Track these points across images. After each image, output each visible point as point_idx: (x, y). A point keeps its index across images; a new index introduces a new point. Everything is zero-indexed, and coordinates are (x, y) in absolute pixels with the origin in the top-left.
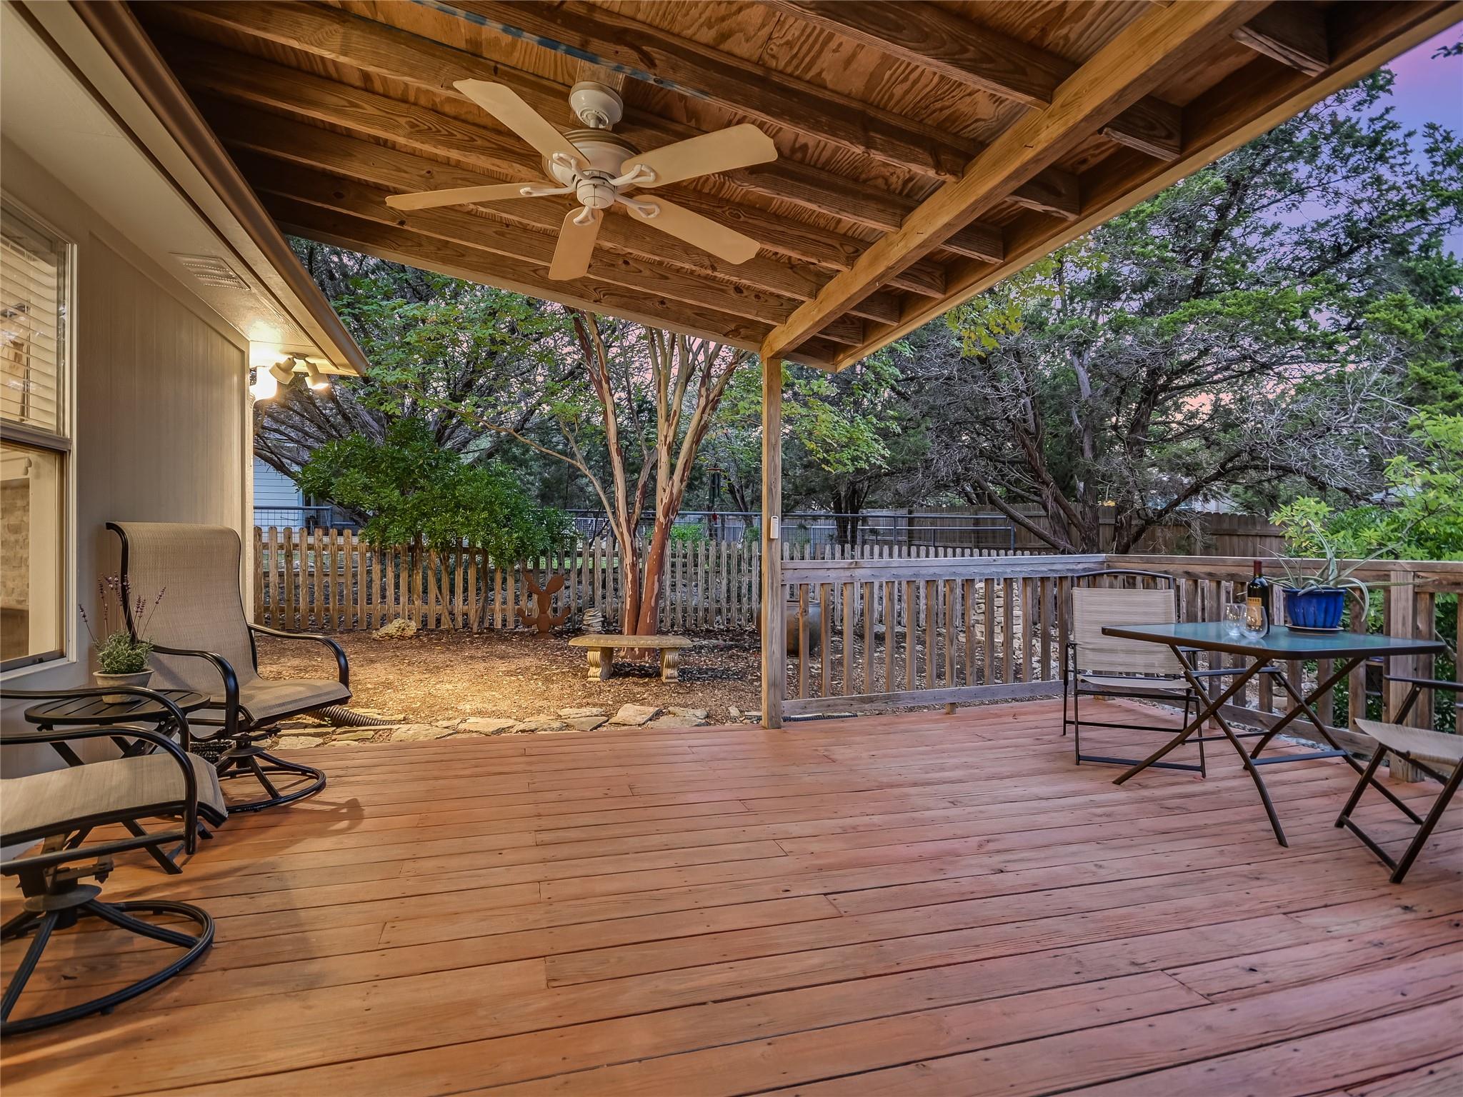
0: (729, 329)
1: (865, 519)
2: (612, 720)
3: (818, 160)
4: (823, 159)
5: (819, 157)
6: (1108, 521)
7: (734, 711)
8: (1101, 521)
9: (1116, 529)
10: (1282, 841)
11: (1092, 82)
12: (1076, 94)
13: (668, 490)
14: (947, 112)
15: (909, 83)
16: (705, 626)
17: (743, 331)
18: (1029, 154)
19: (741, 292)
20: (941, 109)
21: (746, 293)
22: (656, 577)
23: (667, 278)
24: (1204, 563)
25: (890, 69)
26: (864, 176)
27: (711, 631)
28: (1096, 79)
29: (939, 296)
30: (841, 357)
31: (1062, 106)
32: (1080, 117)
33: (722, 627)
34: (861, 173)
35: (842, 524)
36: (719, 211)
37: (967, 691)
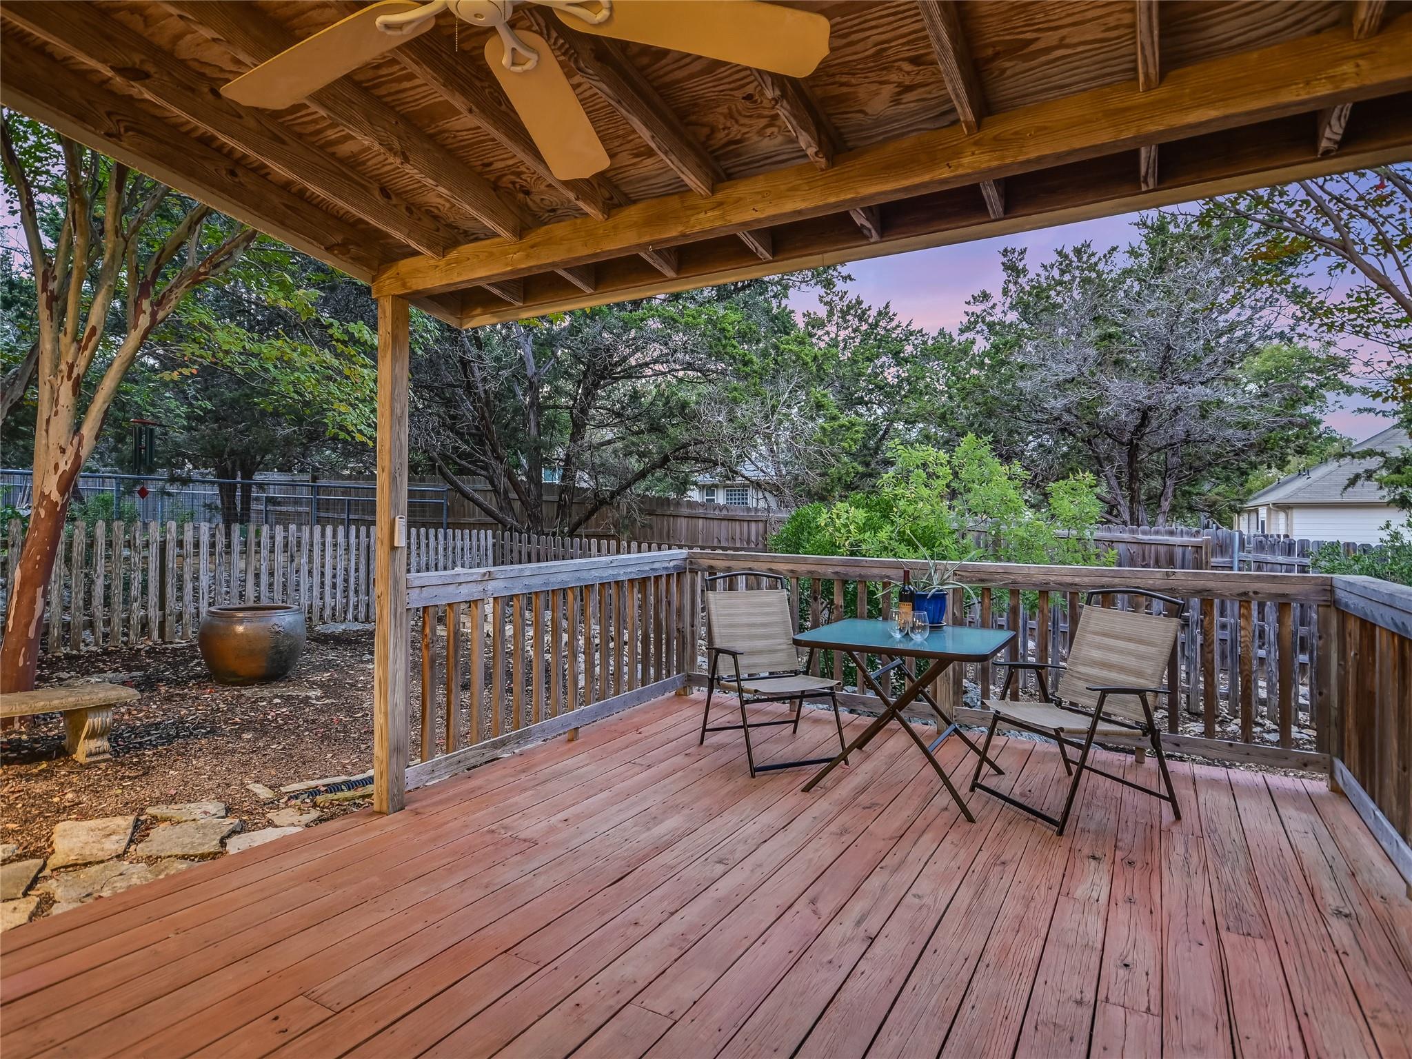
0: (334, 241)
1: (261, 486)
2: (54, 861)
3: (661, 77)
4: (667, 79)
5: (666, 74)
6: (551, 498)
7: (263, 792)
8: (544, 498)
9: (559, 507)
10: (971, 819)
11: (1039, 129)
12: (1016, 133)
13: (70, 451)
14: (845, 90)
15: (845, 41)
16: (64, 650)
17: (353, 249)
18: (944, 173)
19: (389, 197)
20: (842, 84)
21: (394, 201)
22: (40, 591)
23: (284, 142)
24: (787, 561)
25: (843, 16)
26: (693, 118)
27: (78, 657)
28: (1045, 128)
29: (670, 274)
30: (479, 311)
31: (995, 139)
32: (1021, 158)
33: (94, 649)
34: (694, 113)
35: (227, 492)
36: (478, 83)
37: (591, 710)
